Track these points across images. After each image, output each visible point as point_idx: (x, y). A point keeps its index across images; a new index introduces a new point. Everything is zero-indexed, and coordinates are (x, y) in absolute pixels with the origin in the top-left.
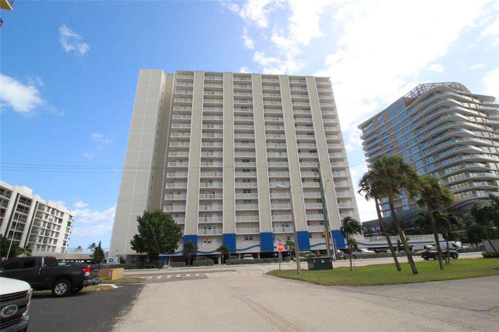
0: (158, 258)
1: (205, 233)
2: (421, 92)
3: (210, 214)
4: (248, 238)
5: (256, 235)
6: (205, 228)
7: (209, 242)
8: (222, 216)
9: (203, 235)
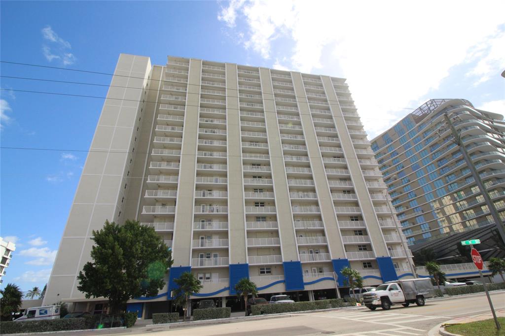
0: (126, 307)
1: (202, 264)
2: (431, 109)
3: (209, 235)
4: (265, 270)
5: (276, 266)
6: (202, 256)
7: (208, 278)
8: (228, 238)
9: (199, 267)
